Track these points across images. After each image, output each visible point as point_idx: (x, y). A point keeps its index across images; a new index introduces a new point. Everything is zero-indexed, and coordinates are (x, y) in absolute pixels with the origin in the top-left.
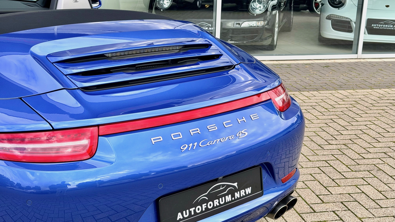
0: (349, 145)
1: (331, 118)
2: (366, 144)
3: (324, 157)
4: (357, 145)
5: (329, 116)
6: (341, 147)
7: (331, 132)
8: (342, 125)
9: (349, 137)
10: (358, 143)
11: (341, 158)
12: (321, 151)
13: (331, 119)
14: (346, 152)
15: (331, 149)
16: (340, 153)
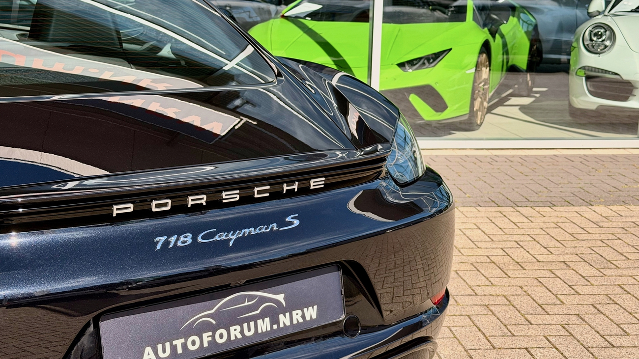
0: (586, 318)
1: (563, 260)
2: (623, 315)
3: (526, 341)
4: (604, 317)
5: (561, 256)
6: (569, 320)
7: (556, 289)
8: (584, 275)
9: (591, 301)
10: (607, 313)
11: (561, 344)
12: (525, 327)
13: (564, 262)
14: (576, 331)
15: (545, 324)
16: (563, 332)
